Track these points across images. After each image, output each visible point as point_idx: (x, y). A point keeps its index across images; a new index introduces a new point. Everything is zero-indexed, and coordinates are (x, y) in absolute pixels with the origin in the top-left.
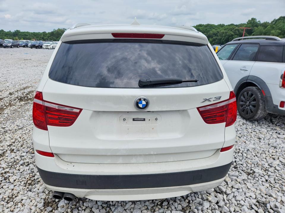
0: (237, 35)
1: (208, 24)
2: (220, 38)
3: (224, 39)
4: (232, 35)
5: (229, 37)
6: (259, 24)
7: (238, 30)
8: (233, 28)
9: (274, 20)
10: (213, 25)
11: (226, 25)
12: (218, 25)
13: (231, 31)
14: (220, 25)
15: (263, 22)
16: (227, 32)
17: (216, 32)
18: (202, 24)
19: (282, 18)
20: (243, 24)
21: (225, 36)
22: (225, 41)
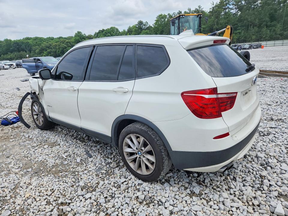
0: (69, 46)
1: (36, 37)
2: (55, 50)
3: (59, 51)
4: (66, 48)
5: (63, 49)
6: (85, 36)
7: (69, 42)
8: (64, 41)
9: (96, 33)
10: (42, 38)
11: (56, 38)
12: (47, 38)
13: (63, 43)
14: (50, 38)
15: (88, 35)
16: (60, 45)
17: (49, 45)
18: (30, 37)
19: (101, 32)
20: (71, 37)
21: (59, 49)
22: (60, 53)
